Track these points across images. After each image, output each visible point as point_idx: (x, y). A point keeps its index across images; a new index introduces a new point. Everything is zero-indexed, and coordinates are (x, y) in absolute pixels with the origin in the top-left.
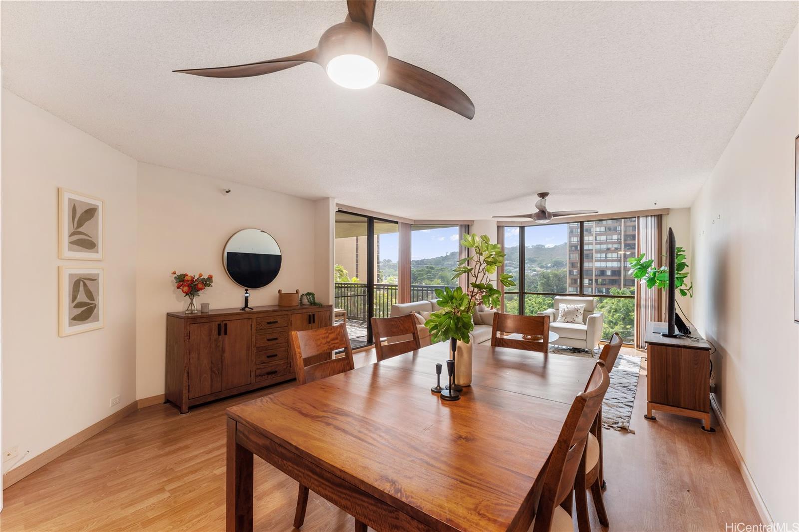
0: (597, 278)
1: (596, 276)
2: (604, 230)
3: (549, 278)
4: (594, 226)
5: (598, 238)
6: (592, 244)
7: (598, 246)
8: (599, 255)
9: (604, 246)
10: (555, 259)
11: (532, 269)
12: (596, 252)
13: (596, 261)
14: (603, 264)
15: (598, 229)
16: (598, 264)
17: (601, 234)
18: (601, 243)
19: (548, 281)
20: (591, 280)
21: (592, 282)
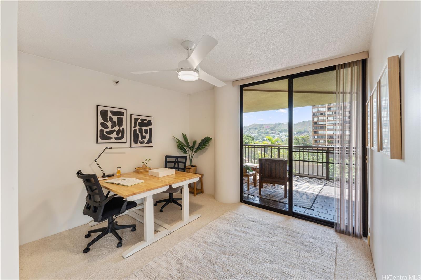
0: (328, 139)
1: (327, 138)
2: (332, 114)
3: (299, 140)
4: (326, 112)
5: (329, 118)
6: (325, 121)
7: (328, 122)
8: (329, 127)
9: (332, 122)
10: (298, 130)
11: (286, 135)
12: (328, 126)
13: (328, 130)
14: (332, 132)
15: (328, 113)
16: (328, 132)
17: (330, 116)
18: (330, 121)
19: (299, 141)
20: (325, 141)
21: (326, 142)
